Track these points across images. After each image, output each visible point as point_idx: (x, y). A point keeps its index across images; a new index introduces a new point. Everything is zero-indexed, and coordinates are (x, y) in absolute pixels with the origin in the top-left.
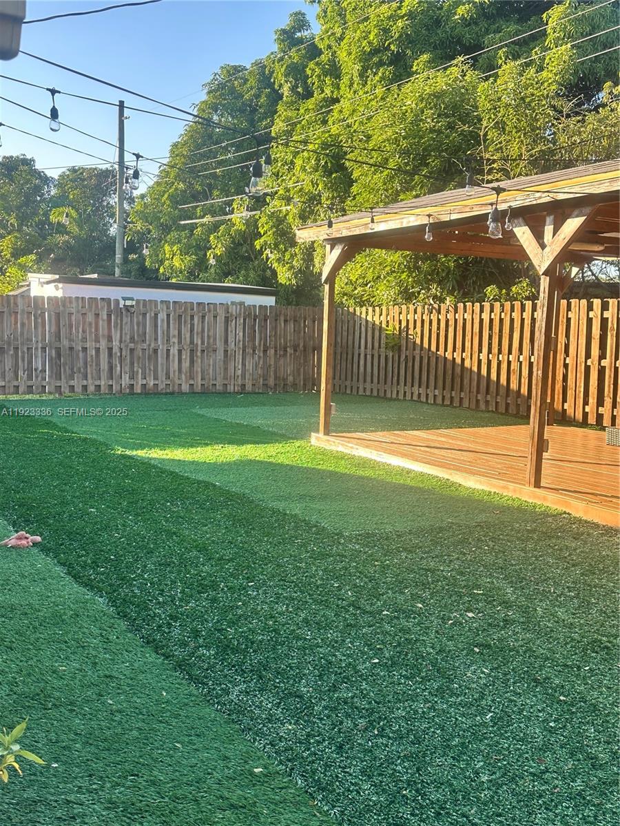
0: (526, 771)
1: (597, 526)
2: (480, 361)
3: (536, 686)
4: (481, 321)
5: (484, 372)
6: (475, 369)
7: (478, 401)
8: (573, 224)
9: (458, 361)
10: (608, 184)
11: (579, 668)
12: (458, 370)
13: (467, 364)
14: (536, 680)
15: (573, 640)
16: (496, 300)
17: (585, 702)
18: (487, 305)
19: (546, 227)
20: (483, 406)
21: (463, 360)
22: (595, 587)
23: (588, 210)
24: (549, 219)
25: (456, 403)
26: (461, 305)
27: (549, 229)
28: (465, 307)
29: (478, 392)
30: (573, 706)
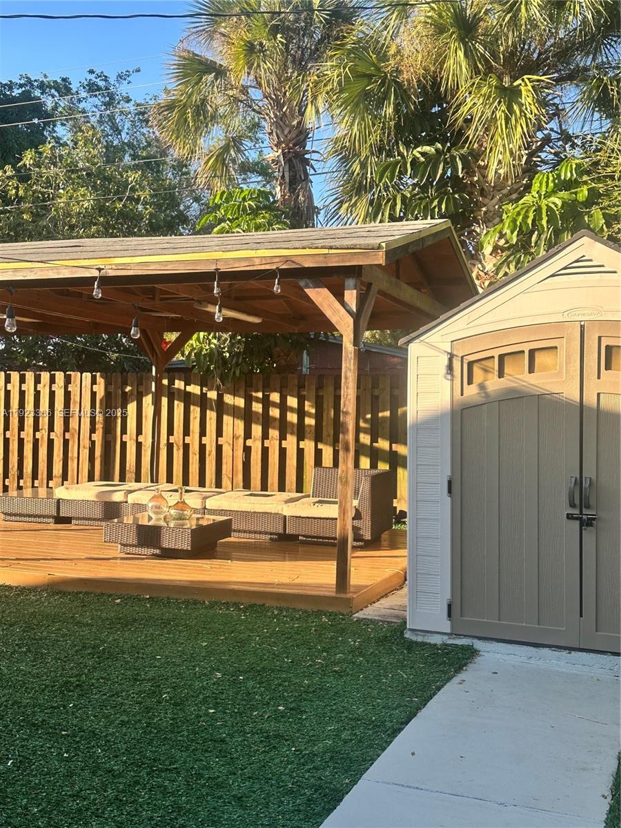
14: (34, 725)
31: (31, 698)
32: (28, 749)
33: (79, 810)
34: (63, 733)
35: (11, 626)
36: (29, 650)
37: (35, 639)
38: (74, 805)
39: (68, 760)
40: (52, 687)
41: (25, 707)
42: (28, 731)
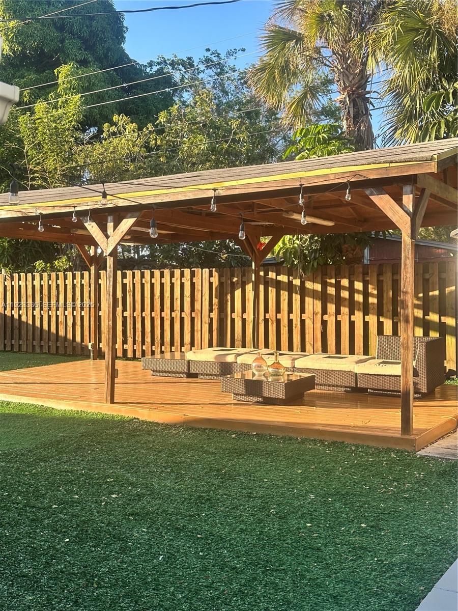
0: (202, 585)
1: (158, 424)
2: (34, 317)
3: (180, 532)
4: (33, 287)
5: (38, 324)
6: (30, 322)
7: (34, 346)
8: (127, 223)
9: (16, 316)
10: (153, 198)
11: (199, 516)
12: (16, 324)
13: (24, 318)
14: (177, 529)
15: (186, 499)
16: (44, 271)
17: (213, 536)
18: (37, 275)
19: (108, 224)
20: (38, 350)
21: (20, 316)
22: (180, 463)
23: (137, 214)
24: (110, 218)
25: (16, 349)
26: (16, 275)
27: (110, 225)
28: (19, 276)
29: (34, 339)
30: (207, 540)
31: (174, 508)
32: (174, 548)
33: (212, 598)
34: (199, 536)
35: (159, 452)
36: (172, 471)
37: (176, 463)
38: (209, 594)
39: (203, 558)
40: (190, 499)
41: (171, 514)
42: (173, 533)
